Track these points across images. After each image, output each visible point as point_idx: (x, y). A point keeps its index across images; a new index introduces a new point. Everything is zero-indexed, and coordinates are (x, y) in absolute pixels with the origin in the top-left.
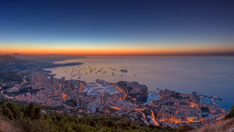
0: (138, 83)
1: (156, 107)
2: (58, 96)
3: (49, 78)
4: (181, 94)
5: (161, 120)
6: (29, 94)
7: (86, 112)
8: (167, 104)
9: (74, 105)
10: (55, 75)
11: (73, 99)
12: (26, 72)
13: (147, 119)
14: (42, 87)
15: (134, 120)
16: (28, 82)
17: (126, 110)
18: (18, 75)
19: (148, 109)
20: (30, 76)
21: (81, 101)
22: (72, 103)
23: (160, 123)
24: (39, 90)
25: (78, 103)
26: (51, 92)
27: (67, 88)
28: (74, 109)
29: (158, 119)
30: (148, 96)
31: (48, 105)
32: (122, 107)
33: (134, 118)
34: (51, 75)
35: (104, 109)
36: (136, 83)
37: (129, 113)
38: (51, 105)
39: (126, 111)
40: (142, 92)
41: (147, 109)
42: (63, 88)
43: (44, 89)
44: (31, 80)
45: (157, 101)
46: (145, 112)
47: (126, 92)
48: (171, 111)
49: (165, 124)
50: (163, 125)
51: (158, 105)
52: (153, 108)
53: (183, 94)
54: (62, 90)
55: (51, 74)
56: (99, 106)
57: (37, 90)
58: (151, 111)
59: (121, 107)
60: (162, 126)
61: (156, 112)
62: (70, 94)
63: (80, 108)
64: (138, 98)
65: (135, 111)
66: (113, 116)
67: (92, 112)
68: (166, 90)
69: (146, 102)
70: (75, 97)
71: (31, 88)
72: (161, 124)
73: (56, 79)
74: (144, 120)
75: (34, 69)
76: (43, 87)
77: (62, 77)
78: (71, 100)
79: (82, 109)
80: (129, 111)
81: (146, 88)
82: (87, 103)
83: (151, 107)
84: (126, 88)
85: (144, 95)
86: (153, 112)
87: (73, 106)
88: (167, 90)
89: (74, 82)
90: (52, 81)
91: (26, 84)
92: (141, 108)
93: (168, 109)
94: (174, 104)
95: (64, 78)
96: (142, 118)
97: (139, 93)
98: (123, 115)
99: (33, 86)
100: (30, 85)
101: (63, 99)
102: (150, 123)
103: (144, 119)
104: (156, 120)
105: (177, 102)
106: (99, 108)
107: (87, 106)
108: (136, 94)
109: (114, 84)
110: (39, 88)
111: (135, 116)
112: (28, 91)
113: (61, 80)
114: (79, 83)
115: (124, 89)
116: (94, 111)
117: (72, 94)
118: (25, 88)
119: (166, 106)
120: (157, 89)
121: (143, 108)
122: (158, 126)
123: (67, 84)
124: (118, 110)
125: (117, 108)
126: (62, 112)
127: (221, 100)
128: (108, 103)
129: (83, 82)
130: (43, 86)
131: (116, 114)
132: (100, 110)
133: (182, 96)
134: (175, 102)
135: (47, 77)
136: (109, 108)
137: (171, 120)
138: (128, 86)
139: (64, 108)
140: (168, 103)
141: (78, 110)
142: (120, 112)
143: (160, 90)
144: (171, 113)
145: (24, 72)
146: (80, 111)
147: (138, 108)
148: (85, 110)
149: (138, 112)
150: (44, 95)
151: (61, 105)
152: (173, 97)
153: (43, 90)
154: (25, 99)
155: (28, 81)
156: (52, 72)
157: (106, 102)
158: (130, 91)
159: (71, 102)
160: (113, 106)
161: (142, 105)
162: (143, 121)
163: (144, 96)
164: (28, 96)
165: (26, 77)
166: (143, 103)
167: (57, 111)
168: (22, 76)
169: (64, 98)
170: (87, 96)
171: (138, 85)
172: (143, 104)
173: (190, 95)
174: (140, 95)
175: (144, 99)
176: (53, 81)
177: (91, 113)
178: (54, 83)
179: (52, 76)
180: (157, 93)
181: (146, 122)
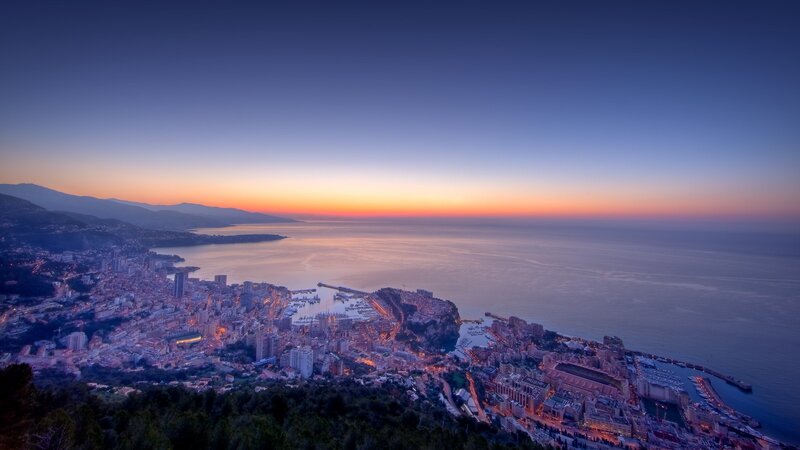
0: (431, 294)
1: (483, 367)
2: (196, 334)
3: (172, 277)
4: (562, 337)
5: (498, 408)
6: (76, 339)
7: (284, 374)
8: (516, 362)
9: (248, 358)
10: (194, 269)
11: (245, 339)
12: (75, 258)
13: (454, 397)
14: (140, 310)
15: (416, 397)
16: (78, 294)
17: (396, 369)
18: (32, 269)
19: (459, 368)
20: (91, 271)
21: (269, 346)
22: (240, 352)
23: (493, 418)
24: (127, 320)
25: (260, 352)
26: (174, 324)
27: (230, 307)
29: (489, 404)
30: (460, 332)
31: (156, 367)
32: (386, 358)
33: (418, 392)
34: (178, 269)
35: (336, 364)
36: (428, 295)
37: (405, 377)
38: (168, 365)
39: (396, 372)
40: (441, 319)
41: (457, 369)
42: (219, 307)
43: (144, 315)
44: (93, 285)
45: (486, 350)
46: (449, 377)
47: (400, 319)
48: (530, 386)
49: (510, 423)
50: (506, 424)
51: (489, 363)
52: (475, 369)
53: (569, 339)
54: (213, 313)
55: (178, 265)
56: (321, 357)
57: (117, 321)
58: (468, 377)
59: (383, 359)
60: (500, 426)
61: (483, 381)
62: (239, 324)
63: (265, 365)
64: (430, 337)
65: (420, 373)
66: (359, 383)
67: (299, 376)
68: (512, 319)
69: (453, 349)
70: (252, 333)
71: (89, 316)
72: (497, 421)
73: (195, 280)
74: (446, 401)
75: (110, 250)
76: (144, 309)
77: (216, 277)
78: (239, 342)
79: (273, 369)
80: (405, 372)
81: (455, 310)
82: (289, 348)
83: (467, 364)
84: (400, 305)
85: (448, 328)
86: (471, 380)
87: (243, 362)
88: (517, 319)
89: (255, 289)
90: (181, 286)
91: (69, 304)
92: (437, 366)
93: (520, 379)
94: (538, 366)
95: (225, 277)
96: (441, 395)
97: (433, 323)
98: (388, 382)
99: (98, 308)
100: (84, 307)
101: (215, 342)
102: (463, 411)
103: (446, 397)
104: (483, 407)
105: (550, 361)
106: (321, 363)
107: (288, 358)
108: (427, 325)
109: (367, 294)
110: (125, 313)
111: (422, 386)
112: (73, 329)
113: (213, 283)
114: (270, 292)
115: (395, 312)
116: (306, 371)
117: (244, 324)
118: (62, 319)
119: (513, 368)
120: (487, 315)
121: (442, 366)
122: (487, 425)
123: (230, 295)
124: (374, 369)
125: (370, 363)
126: (207, 383)
127: (748, 390)
128: (348, 349)
129: (281, 289)
130: (145, 305)
131: (368, 379)
132: (325, 368)
133: (567, 343)
134: (542, 360)
135: (162, 276)
136: (350, 363)
137: (530, 413)
138: (404, 301)
139: (213, 370)
140: (521, 360)
141: (259, 372)
142: (380, 375)
143: (493, 317)
144: (528, 391)
145: (68, 257)
146: (266, 373)
147: (429, 364)
148: (280, 372)
149: (429, 375)
150: (144, 335)
151: (202, 362)
152: (537, 343)
153: (143, 317)
154: (53, 361)
155: (77, 290)
156: (183, 260)
157: (342, 344)
158: (410, 316)
159: (240, 348)
160: (362, 356)
161: (441, 357)
162: (444, 405)
163: (448, 331)
164: (71, 346)
165: (71, 275)
166: (447, 352)
167: (188, 383)
168: (49, 274)
169: (218, 338)
170: (290, 329)
171: (431, 301)
172: (443, 354)
173: (597, 345)
174: (436, 328)
175: (448, 340)
176: (185, 288)
177: (296, 377)
178: (186, 293)
179: (182, 274)
180: (487, 328)
181: (451, 407)
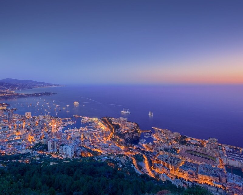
1: (151, 152)
2: (20, 139)
4: (189, 138)
5: (158, 170)
7: (61, 156)
8: (166, 150)
9: (45, 150)
11: (42, 141)
15: (121, 166)
17: (112, 153)
21: (53, 144)
22: (41, 147)
23: (156, 174)
25: (50, 147)
26: (9, 135)
27: (34, 127)
28: (44, 155)
29: (154, 168)
30: (140, 136)
31: (5, 154)
33: (122, 164)
35: (84, 151)
37: (116, 157)
38: (10, 153)
39: (111, 155)
40: (132, 131)
41: (139, 154)
42: (29, 127)
45: (152, 144)
46: (136, 157)
47: (112, 131)
48: (173, 160)
49: (163, 177)
50: (161, 177)
51: (154, 150)
52: (147, 153)
53: (191, 139)
54: (27, 130)
56: (77, 149)
58: (144, 156)
59: (105, 149)
60: (159, 178)
61: (151, 159)
63: (53, 152)
64: (127, 139)
65: (122, 155)
66: (95, 160)
70: (46, 138)
72: (157, 176)
74: (134, 167)
78: (40, 143)
79: (56, 154)
80: (116, 155)
81: (138, 126)
82: (63, 145)
83: (143, 151)
84: (112, 125)
85: (135, 135)
86: (146, 158)
87: (43, 151)
89: (44, 118)
90: (11, 118)
92: (130, 152)
93: (168, 157)
94: (177, 151)
96: (132, 165)
97: (128, 133)
98: (108, 159)
101: (29, 142)
102: (143, 172)
104: (151, 169)
105: (182, 149)
106: (77, 151)
107: (62, 149)
108: (125, 134)
114: (51, 120)
116: (71, 155)
117: (41, 134)
119: (165, 152)
121: (133, 152)
122: (153, 178)
124: (101, 154)
125: (100, 151)
126: (28, 160)
128: (89, 145)
129: (56, 118)
131: (99, 158)
132: (79, 154)
134: (178, 149)
136: (90, 151)
137: (172, 172)
138: (114, 123)
139: (30, 155)
140: (169, 149)
141: (51, 156)
142: (104, 156)
144: (172, 163)
146: (53, 156)
147: (126, 151)
148: (59, 155)
149: (126, 156)
151: (25, 151)
152: (176, 141)
157: (86, 143)
158: (117, 130)
159: (40, 145)
160: (96, 148)
162: (134, 169)
166: (134, 145)
167: (20, 161)
171: (126, 122)
172: (133, 147)
173: (205, 142)
174: (129, 135)
175: (134, 140)
177: (67, 157)
178: (14, 121)
181: (137, 170)
